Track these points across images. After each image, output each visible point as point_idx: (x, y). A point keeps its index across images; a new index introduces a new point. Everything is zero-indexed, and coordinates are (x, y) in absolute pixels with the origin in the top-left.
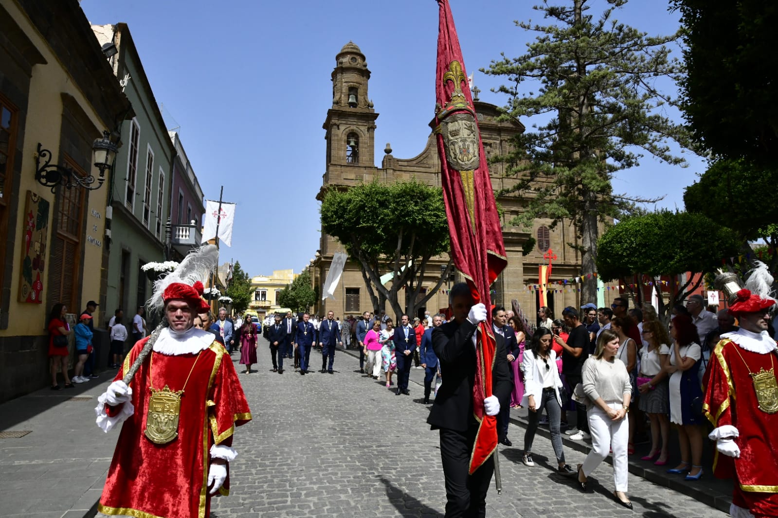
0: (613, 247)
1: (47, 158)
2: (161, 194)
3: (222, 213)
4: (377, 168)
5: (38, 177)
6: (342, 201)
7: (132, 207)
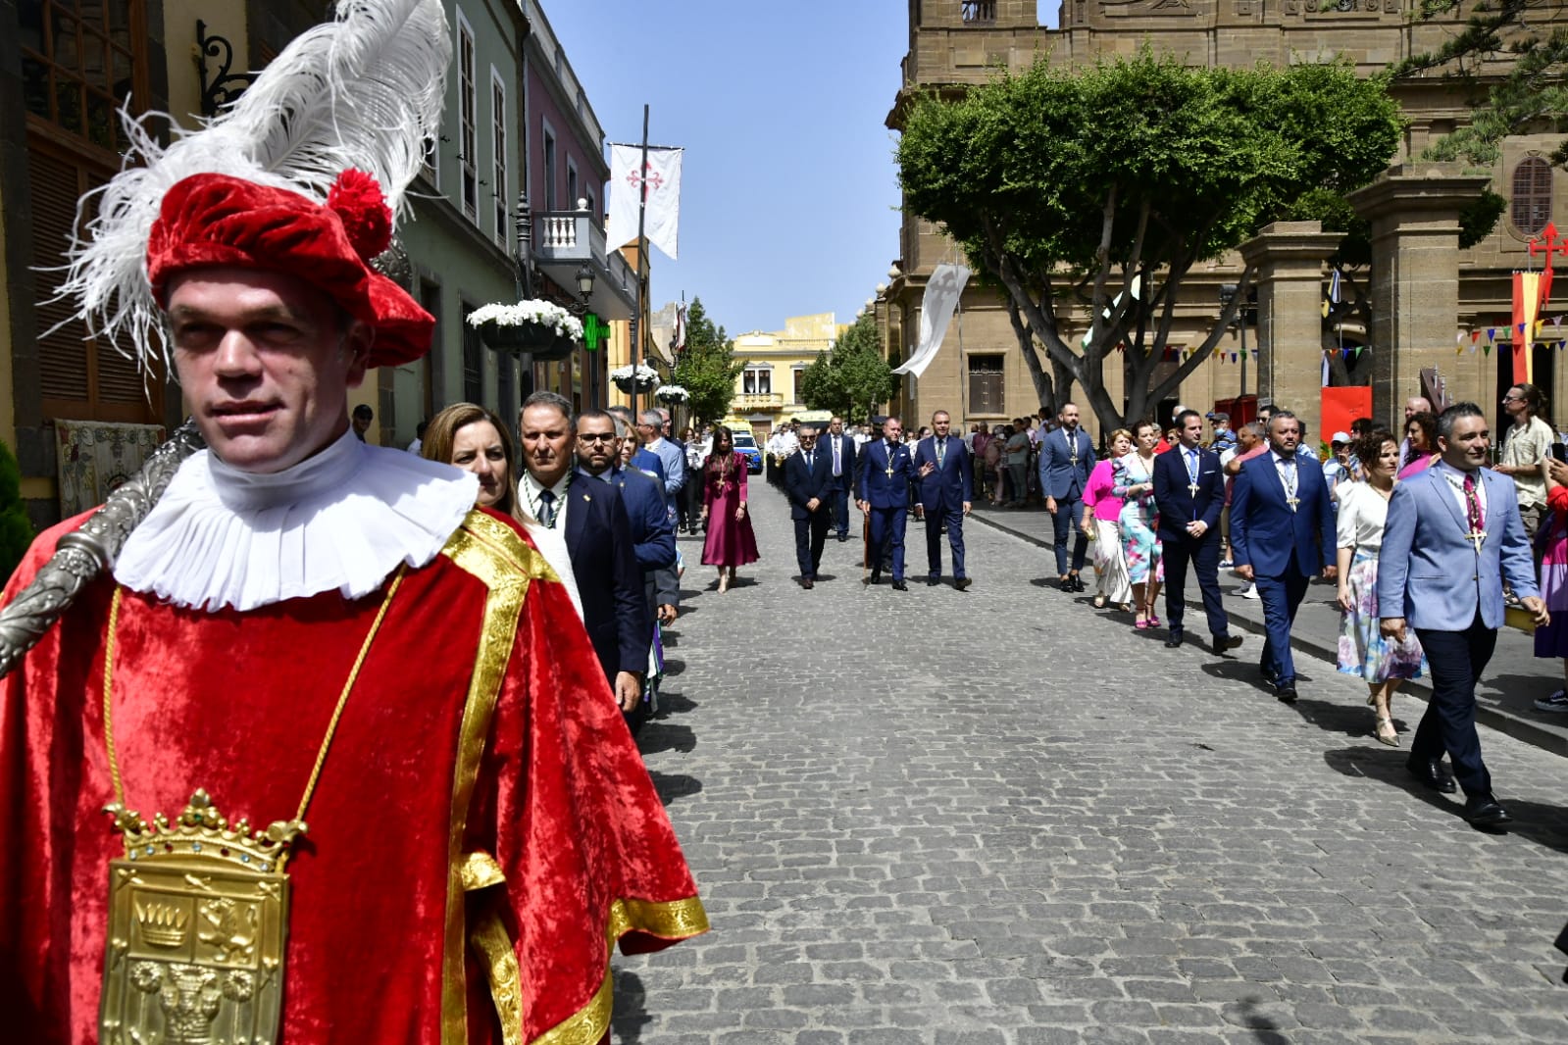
1: (221, 59)
2: (500, 136)
3: (650, 174)
4: (1044, 28)
6: (952, 125)
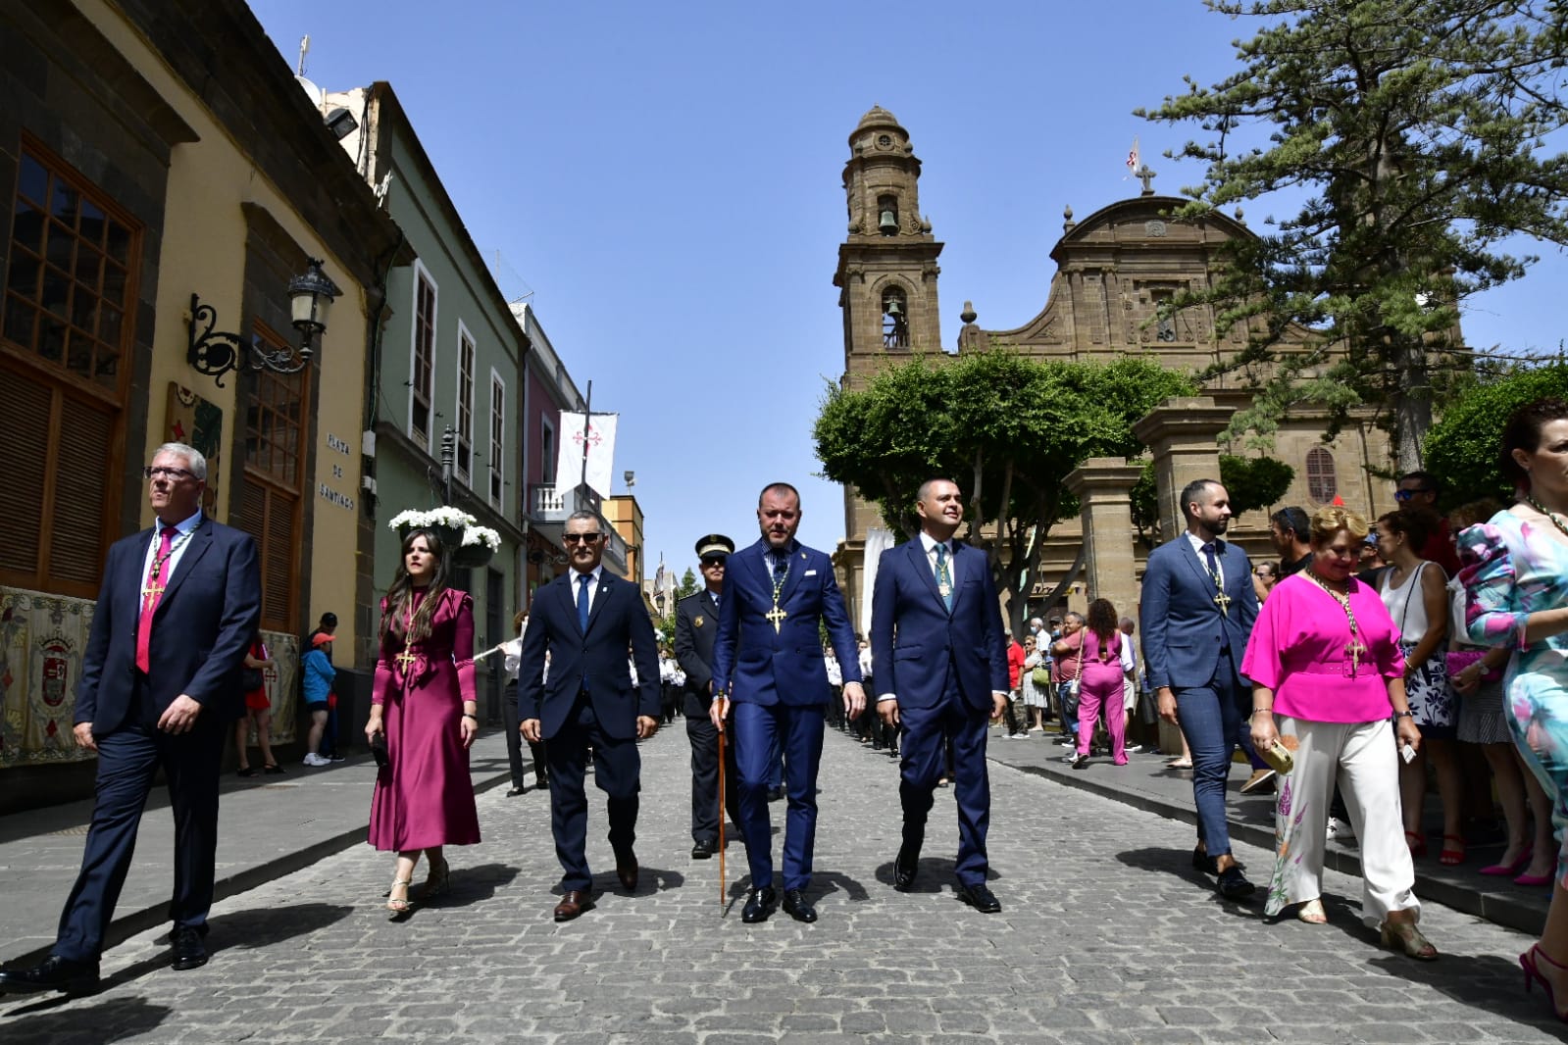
0: (1459, 450)
2: (497, 423)
4: (947, 353)
5: (192, 357)
6: (853, 406)
7: (427, 440)
